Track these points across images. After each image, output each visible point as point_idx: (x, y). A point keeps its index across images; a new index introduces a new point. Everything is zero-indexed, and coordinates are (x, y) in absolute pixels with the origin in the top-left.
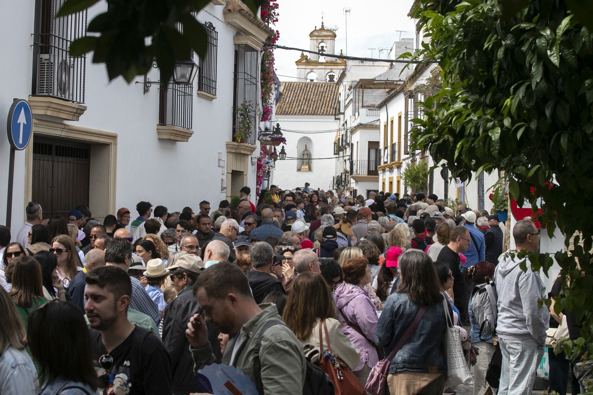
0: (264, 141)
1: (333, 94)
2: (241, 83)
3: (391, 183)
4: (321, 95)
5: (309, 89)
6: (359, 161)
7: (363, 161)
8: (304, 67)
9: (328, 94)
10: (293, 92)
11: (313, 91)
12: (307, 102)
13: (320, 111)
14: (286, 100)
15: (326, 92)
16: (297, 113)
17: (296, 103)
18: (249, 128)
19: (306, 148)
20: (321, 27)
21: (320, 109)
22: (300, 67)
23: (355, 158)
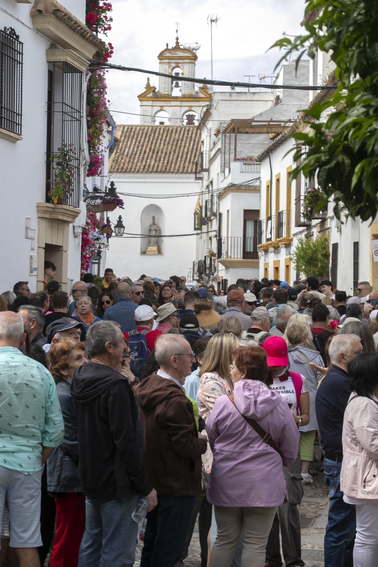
0: (91, 207)
1: (192, 142)
2: (57, 117)
3: (277, 269)
4: (175, 144)
5: (158, 136)
6: (230, 239)
7: (236, 239)
8: (150, 103)
9: (186, 143)
10: (134, 141)
11: (164, 138)
12: (155, 155)
13: (174, 167)
14: (124, 152)
15: (182, 141)
16: (141, 170)
17: (139, 156)
18: (70, 183)
19: (154, 221)
20: (174, 45)
21: (173, 164)
22: (145, 103)
23: (224, 234)
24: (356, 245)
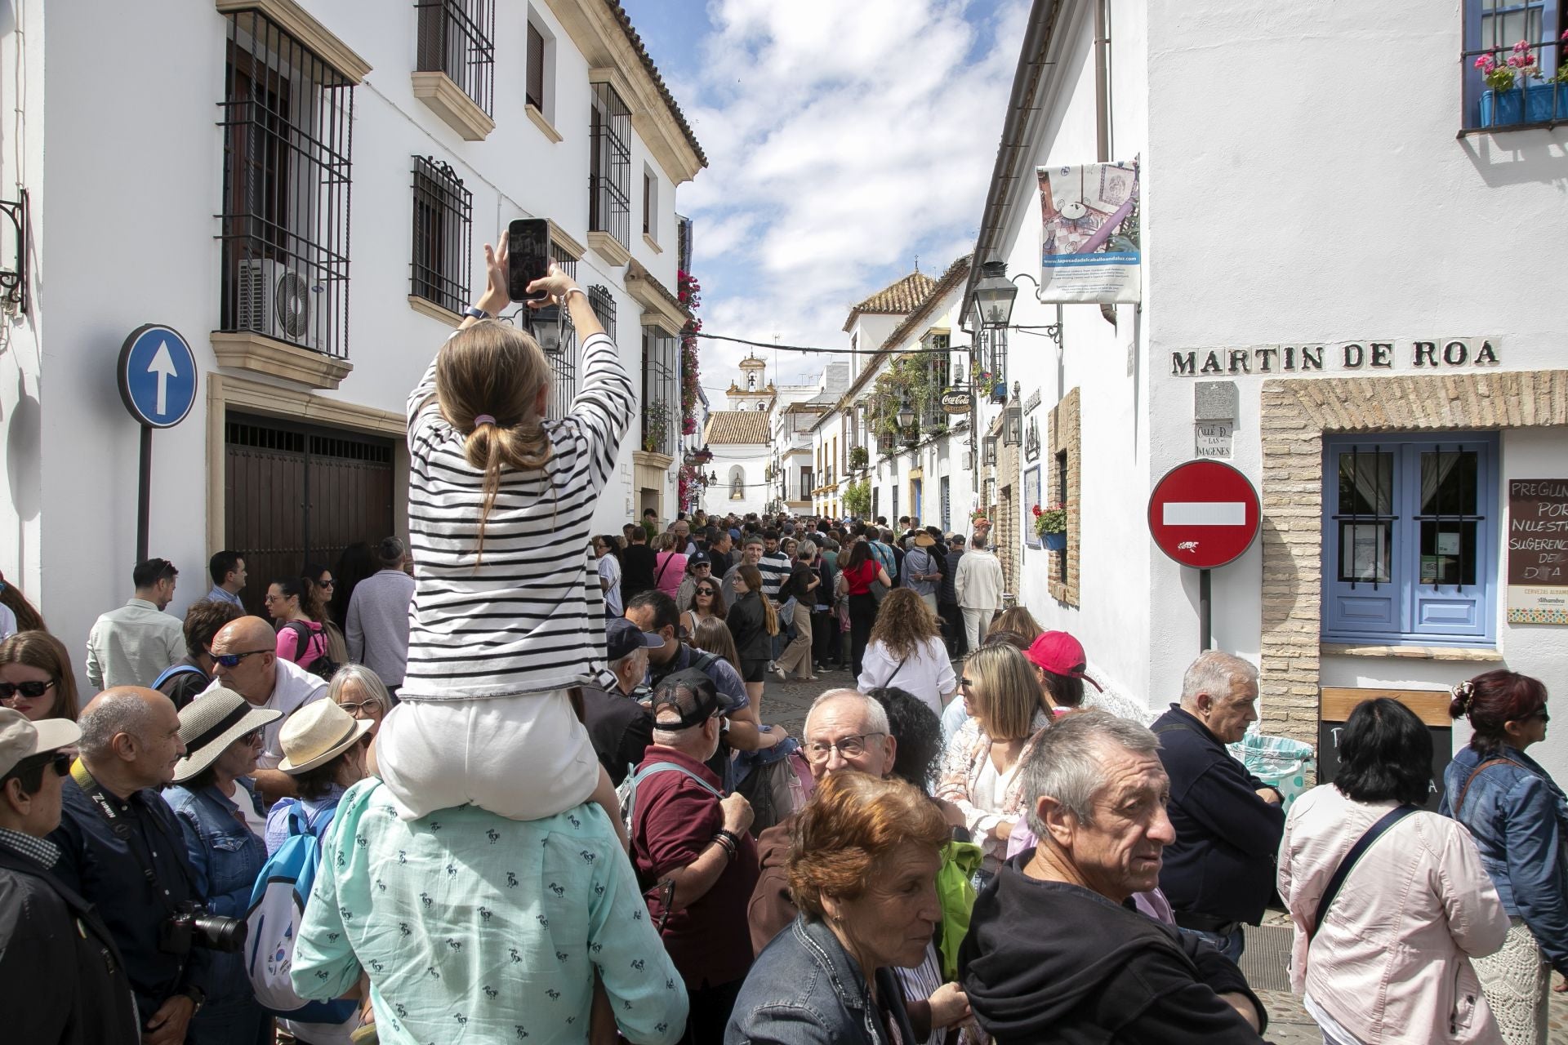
1: (763, 422)
2: (651, 375)
3: (826, 508)
4: (751, 423)
5: (740, 419)
6: (791, 487)
7: (796, 487)
8: (734, 397)
9: (759, 423)
10: (724, 421)
11: (744, 420)
12: (738, 431)
13: (751, 439)
14: (717, 429)
15: (756, 421)
16: (728, 442)
17: (727, 432)
18: (663, 434)
19: (738, 476)
20: (750, 357)
22: (730, 397)
23: (787, 484)
24: (895, 488)
